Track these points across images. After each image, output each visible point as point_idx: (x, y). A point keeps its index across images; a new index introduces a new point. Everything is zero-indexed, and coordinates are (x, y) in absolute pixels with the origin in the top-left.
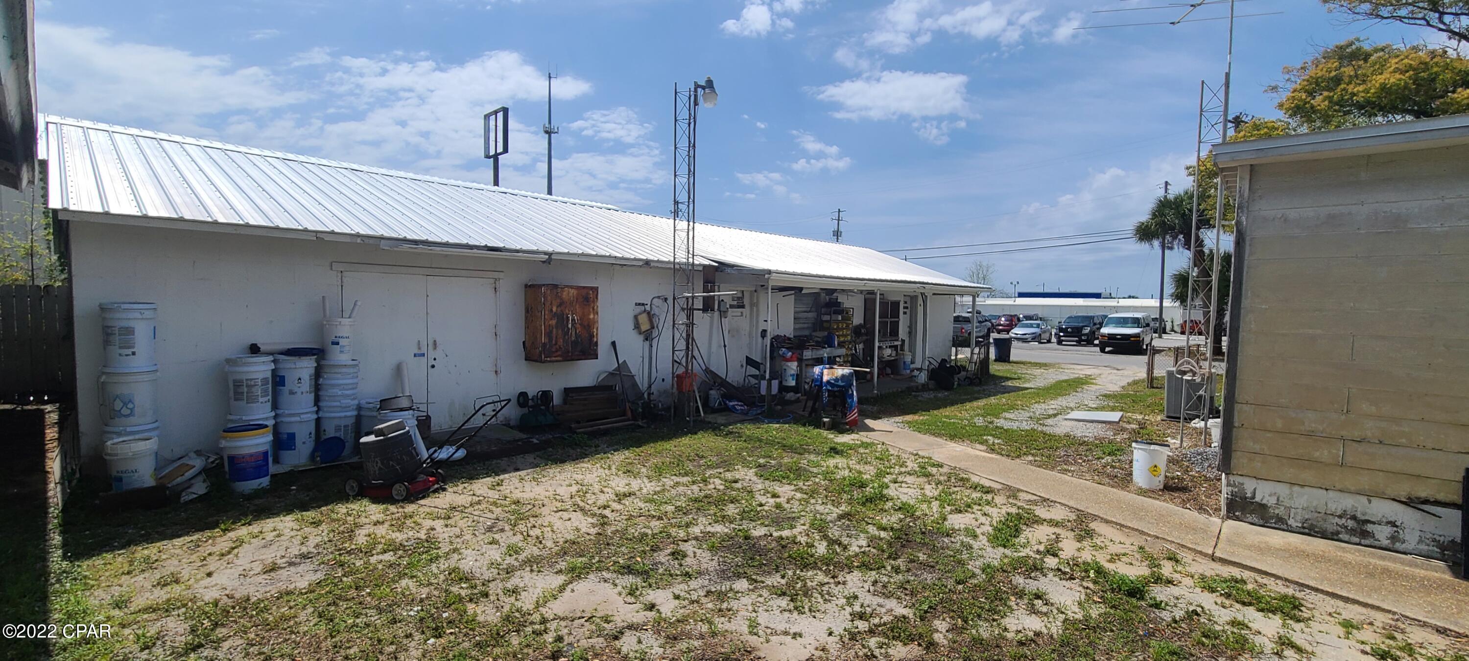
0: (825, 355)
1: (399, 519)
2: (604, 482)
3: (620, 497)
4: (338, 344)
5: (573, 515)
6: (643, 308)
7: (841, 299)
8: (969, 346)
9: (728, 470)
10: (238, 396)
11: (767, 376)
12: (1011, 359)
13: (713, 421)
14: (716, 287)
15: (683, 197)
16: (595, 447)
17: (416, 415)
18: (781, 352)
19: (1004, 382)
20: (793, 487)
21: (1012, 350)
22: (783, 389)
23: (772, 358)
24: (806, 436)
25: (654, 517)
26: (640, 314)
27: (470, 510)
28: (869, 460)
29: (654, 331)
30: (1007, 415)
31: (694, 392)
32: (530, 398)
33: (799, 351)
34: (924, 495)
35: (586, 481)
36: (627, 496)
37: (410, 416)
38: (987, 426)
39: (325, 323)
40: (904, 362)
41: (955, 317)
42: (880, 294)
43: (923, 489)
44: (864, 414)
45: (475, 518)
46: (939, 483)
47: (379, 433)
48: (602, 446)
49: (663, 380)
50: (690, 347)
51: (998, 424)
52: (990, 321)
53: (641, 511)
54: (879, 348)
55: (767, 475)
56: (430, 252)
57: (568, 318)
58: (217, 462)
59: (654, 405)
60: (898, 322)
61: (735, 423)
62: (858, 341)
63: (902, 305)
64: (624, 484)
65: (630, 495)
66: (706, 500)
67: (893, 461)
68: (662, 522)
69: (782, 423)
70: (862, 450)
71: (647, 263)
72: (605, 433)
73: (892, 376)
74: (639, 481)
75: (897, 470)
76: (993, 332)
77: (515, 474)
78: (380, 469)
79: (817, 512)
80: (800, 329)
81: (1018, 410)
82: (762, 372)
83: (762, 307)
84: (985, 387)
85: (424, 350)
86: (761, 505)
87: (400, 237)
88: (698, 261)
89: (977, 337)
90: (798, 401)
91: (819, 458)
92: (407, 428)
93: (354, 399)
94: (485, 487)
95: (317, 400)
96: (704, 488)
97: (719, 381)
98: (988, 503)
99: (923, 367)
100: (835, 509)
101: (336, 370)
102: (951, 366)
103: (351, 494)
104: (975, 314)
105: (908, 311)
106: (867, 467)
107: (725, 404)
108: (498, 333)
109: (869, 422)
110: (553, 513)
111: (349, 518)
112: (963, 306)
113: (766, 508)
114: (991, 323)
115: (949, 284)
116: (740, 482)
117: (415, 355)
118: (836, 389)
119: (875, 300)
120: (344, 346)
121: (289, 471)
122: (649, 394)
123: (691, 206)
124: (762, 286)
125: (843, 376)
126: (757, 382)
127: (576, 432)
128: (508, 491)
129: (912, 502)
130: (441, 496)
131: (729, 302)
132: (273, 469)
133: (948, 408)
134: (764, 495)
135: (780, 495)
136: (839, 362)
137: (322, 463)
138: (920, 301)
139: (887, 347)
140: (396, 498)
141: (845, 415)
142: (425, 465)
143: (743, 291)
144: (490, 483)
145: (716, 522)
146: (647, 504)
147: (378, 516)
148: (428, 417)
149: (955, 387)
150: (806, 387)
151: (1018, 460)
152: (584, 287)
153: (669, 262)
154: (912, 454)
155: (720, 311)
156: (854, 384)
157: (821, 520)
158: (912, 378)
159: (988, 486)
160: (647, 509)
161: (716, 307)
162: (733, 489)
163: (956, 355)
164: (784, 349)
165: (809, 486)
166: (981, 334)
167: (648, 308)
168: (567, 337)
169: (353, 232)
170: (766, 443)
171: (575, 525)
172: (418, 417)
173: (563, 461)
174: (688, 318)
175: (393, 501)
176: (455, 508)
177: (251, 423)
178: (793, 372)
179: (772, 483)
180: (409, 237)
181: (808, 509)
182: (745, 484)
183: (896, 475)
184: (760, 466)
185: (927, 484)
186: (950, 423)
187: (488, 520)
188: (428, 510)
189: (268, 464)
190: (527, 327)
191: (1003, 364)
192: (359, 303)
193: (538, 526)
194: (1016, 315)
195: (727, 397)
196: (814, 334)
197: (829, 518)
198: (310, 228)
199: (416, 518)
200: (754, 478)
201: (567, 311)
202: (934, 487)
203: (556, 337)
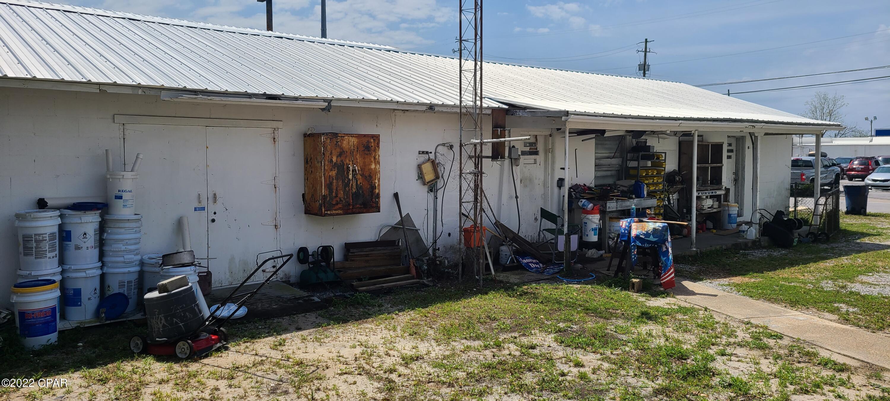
0: (633, 207)
1: (183, 378)
2: (389, 343)
3: (407, 361)
4: (121, 198)
5: (359, 379)
6: (426, 157)
7: (651, 142)
8: (811, 195)
9: (524, 335)
10: (27, 251)
11: (566, 230)
12: (869, 210)
13: (505, 280)
14: (507, 132)
15: (469, 34)
16: (379, 306)
17: (197, 271)
18: (580, 204)
19: (859, 238)
20: (598, 356)
21: (869, 200)
22: (583, 245)
23: (570, 210)
24: (612, 299)
25: (444, 383)
26: (424, 163)
27: (253, 370)
28: (690, 328)
29: (438, 181)
30: (864, 278)
31: (484, 247)
32: (310, 253)
33: (601, 202)
34: (759, 371)
35: (370, 343)
36: (414, 360)
37: (192, 272)
38: (838, 292)
39: (108, 177)
40: (729, 215)
41: (793, 161)
42: (698, 136)
43: (758, 363)
44: (681, 275)
45: (259, 379)
46: (778, 357)
47: (163, 289)
48: (386, 306)
49: (449, 234)
50: (479, 198)
51: (853, 290)
52: (838, 165)
53: (430, 377)
54: (698, 198)
55: (568, 341)
56: (210, 102)
57: (348, 168)
58: (9, 317)
59: (440, 261)
60: (720, 168)
61: (530, 282)
62: (671, 190)
63: (725, 148)
64: (411, 347)
65: (417, 358)
66: (501, 367)
67: (719, 330)
68: (453, 389)
69: (583, 283)
70: (680, 316)
71: (431, 107)
72: (389, 291)
73: (714, 231)
74: (427, 344)
75: (724, 340)
76: (842, 179)
77: (297, 334)
78: (164, 326)
79: (629, 385)
80: (604, 177)
81: (878, 272)
82: (559, 226)
83: (558, 153)
84: (834, 245)
85: (204, 204)
86: (563, 374)
87: (180, 87)
88: (486, 103)
89: (822, 185)
90: (601, 258)
91: (629, 324)
92: (190, 284)
93: (137, 254)
94: (268, 347)
95: (102, 255)
96: (498, 353)
97: (511, 235)
98: (843, 383)
99: (753, 221)
100: (650, 383)
101: (122, 225)
102: (789, 220)
103: (135, 351)
104: (820, 158)
105: (733, 155)
106: (687, 336)
107: (518, 261)
108: (277, 186)
109: (688, 284)
110: (337, 376)
111: (134, 376)
112: (803, 147)
113: (569, 378)
114: (840, 167)
115: (785, 121)
116: (538, 348)
117: (195, 209)
118: (646, 245)
119: (692, 142)
120: (127, 200)
121: (76, 328)
122: (435, 250)
123: (479, 43)
124: (558, 129)
125: (655, 230)
126: (553, 237)
127: (358, 290)
128: (290, 352)
129: (745, 379)
130: (223, 355)
131: (520, 148)
132: (60, 325)
133: (787, 270)
134: (566, 363)
135: (585, 364)
136: (649, 214)
137: (107, 320)
138: (748, 143)
139: (707, 197)
140: (180, 356)
141: (659, 275)
142: (207, 323)
143: (536, 137)
144: (272, 343)
145: (513, 392)
146: (436, 369)
147: (162, 374)
148: (209, 274)
149: (795, 244)
150: (611, 243)
151: (880, 333)
152: (365, 136)
153: (454, 106)
154: (743, 322)
155: (511, 159)
156: (669, 240)
157: (634, 395)
158: (739, 233)
159: (842, 362)
160: (436, 374)
161: (507, 154)
162: (529, 356)
163: (796, 206)
164: (584, 201)
165: (618, 355)
166: (828, 181)
167: (432, 156)
168: (347, 189)
169: (134, 83)
170: (566, 306)
171: (360, 389)
172: (199, 273)
173: (345, 321)
174: (476, 166)
175: (177, 360)
176: (238, 368)
177: (40, 278)
178: (594, 226)
179: (575, 351)
180: (188, 87)
181: (618, 382)
182: (543, 351)
183: (724, 345)
184: (560, 331)
185: (763, 358)
186: (790, 286)
187: (272, 381)
188: (211, 369)
189: (55, 320)
190: (306, 179)
191: (857, 217)
192: (141, 156)
193: (322, 389)
194: (873, 157)
195: (520, 253)
196: (619, 182)
197: (643, 393)
198: (94, 80)
199: (200, 378)
200: (554, 345)
201: (347, 161)
202: (772, 361)
203: (337, 190)
